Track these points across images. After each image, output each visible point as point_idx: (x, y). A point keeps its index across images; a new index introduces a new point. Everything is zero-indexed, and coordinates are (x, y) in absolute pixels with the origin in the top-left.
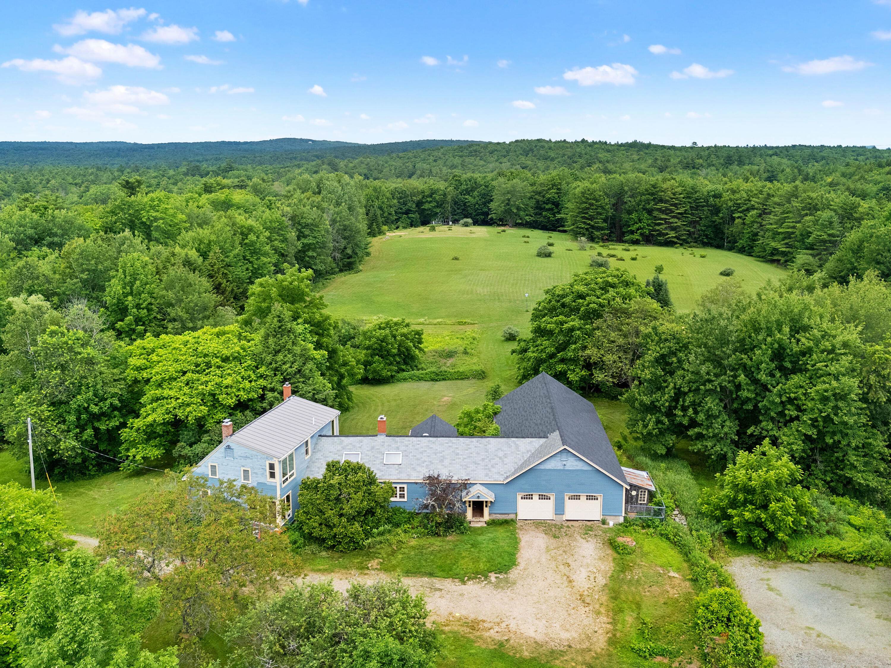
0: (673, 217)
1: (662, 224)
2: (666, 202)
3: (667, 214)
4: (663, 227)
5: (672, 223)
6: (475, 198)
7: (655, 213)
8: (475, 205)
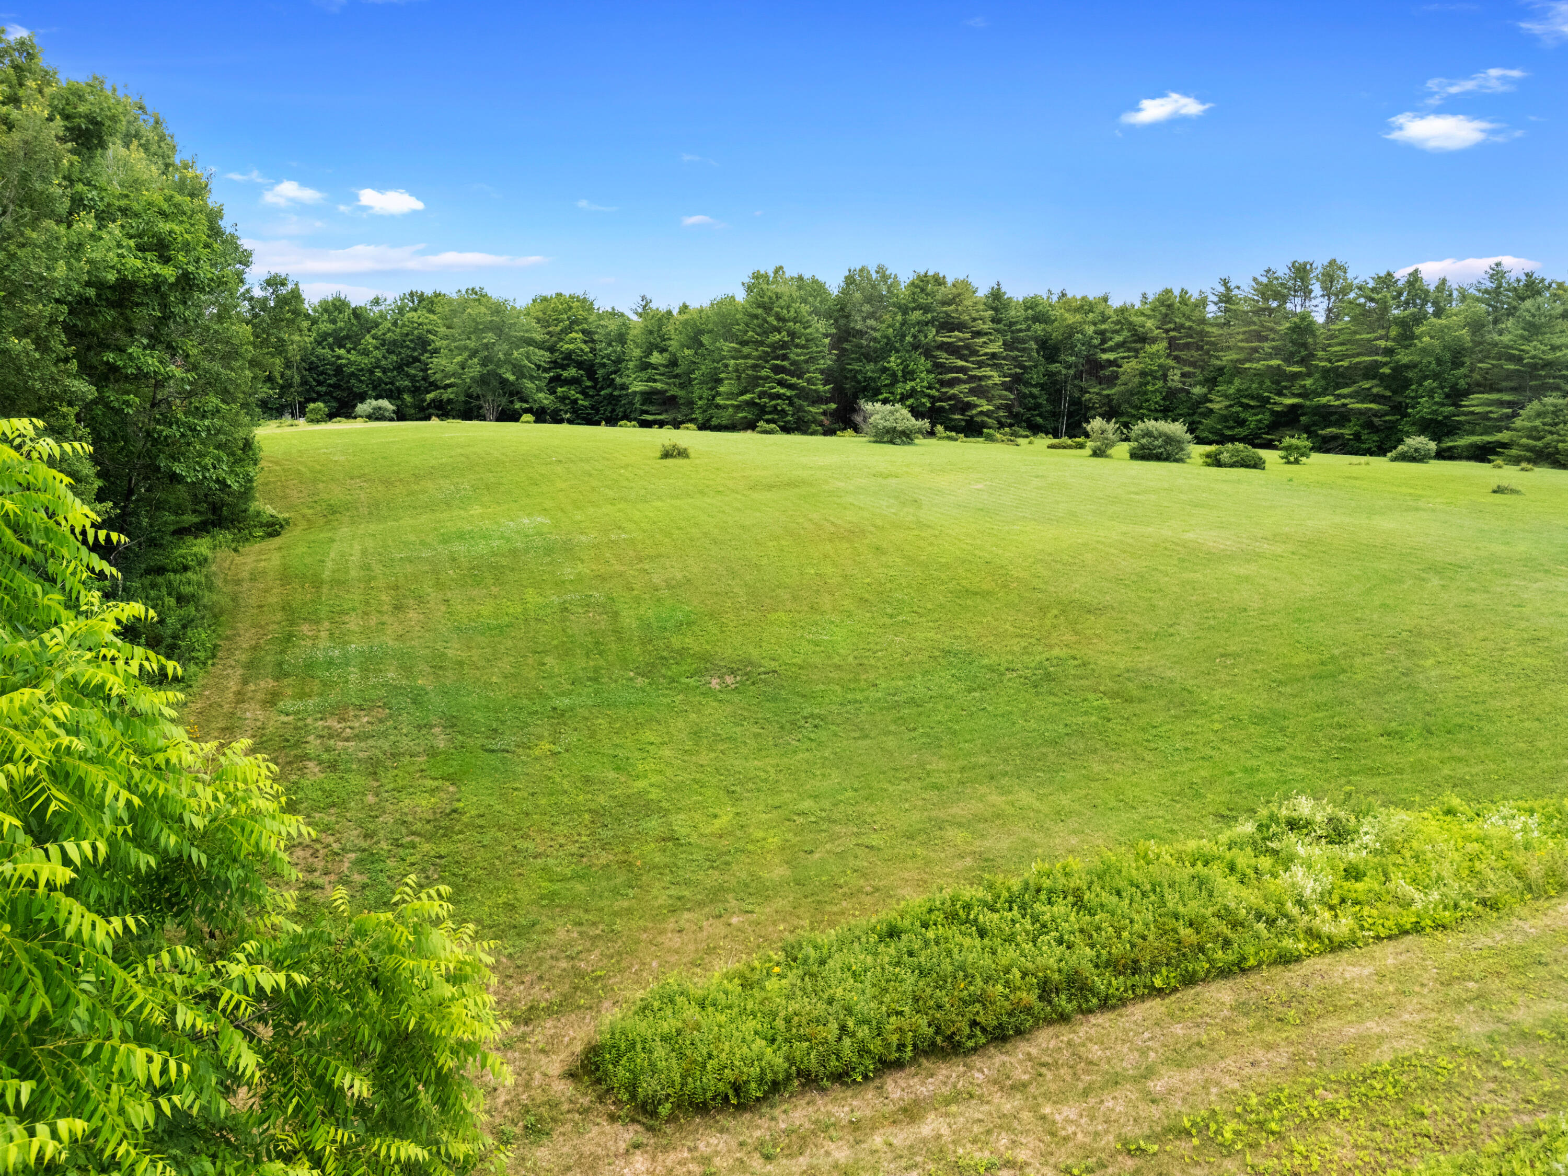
0: (980, 365)
1: (958, 381)
2: (961, 327)
3: (962, 358)
4: (965, 387)
5: (980, 379)
6: (366, 353)
7: (943, 357)
8: (371, 372)
